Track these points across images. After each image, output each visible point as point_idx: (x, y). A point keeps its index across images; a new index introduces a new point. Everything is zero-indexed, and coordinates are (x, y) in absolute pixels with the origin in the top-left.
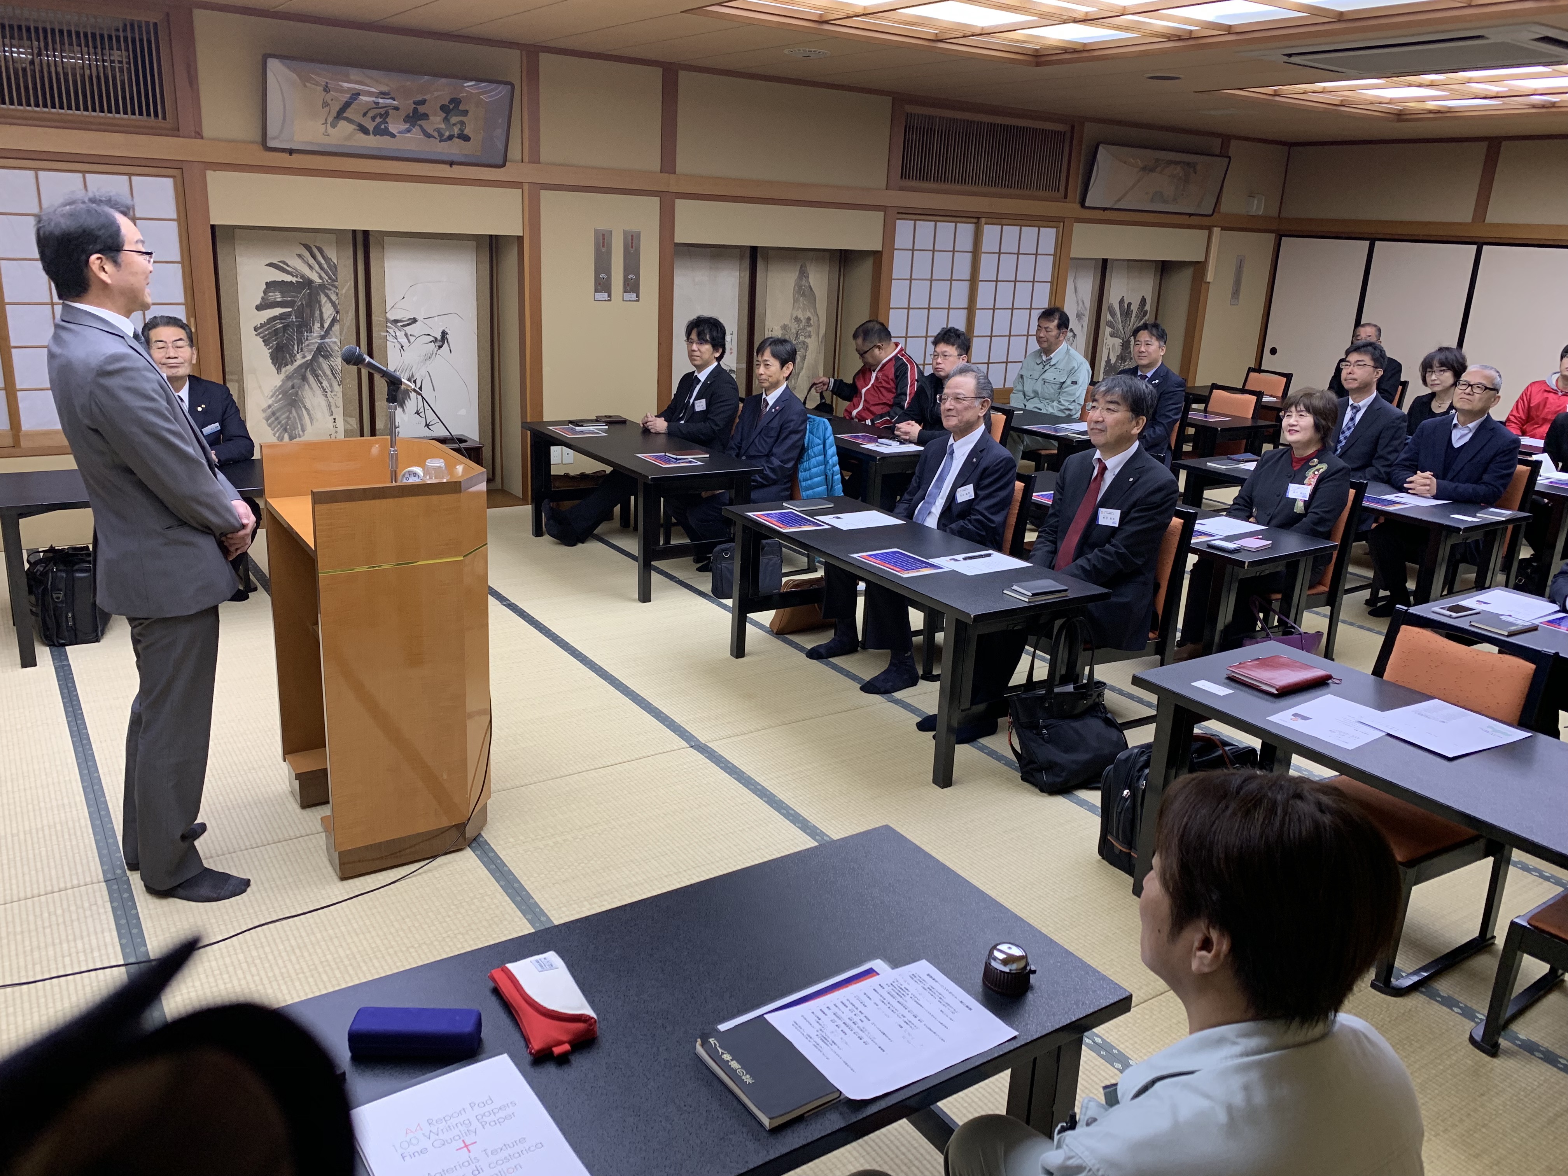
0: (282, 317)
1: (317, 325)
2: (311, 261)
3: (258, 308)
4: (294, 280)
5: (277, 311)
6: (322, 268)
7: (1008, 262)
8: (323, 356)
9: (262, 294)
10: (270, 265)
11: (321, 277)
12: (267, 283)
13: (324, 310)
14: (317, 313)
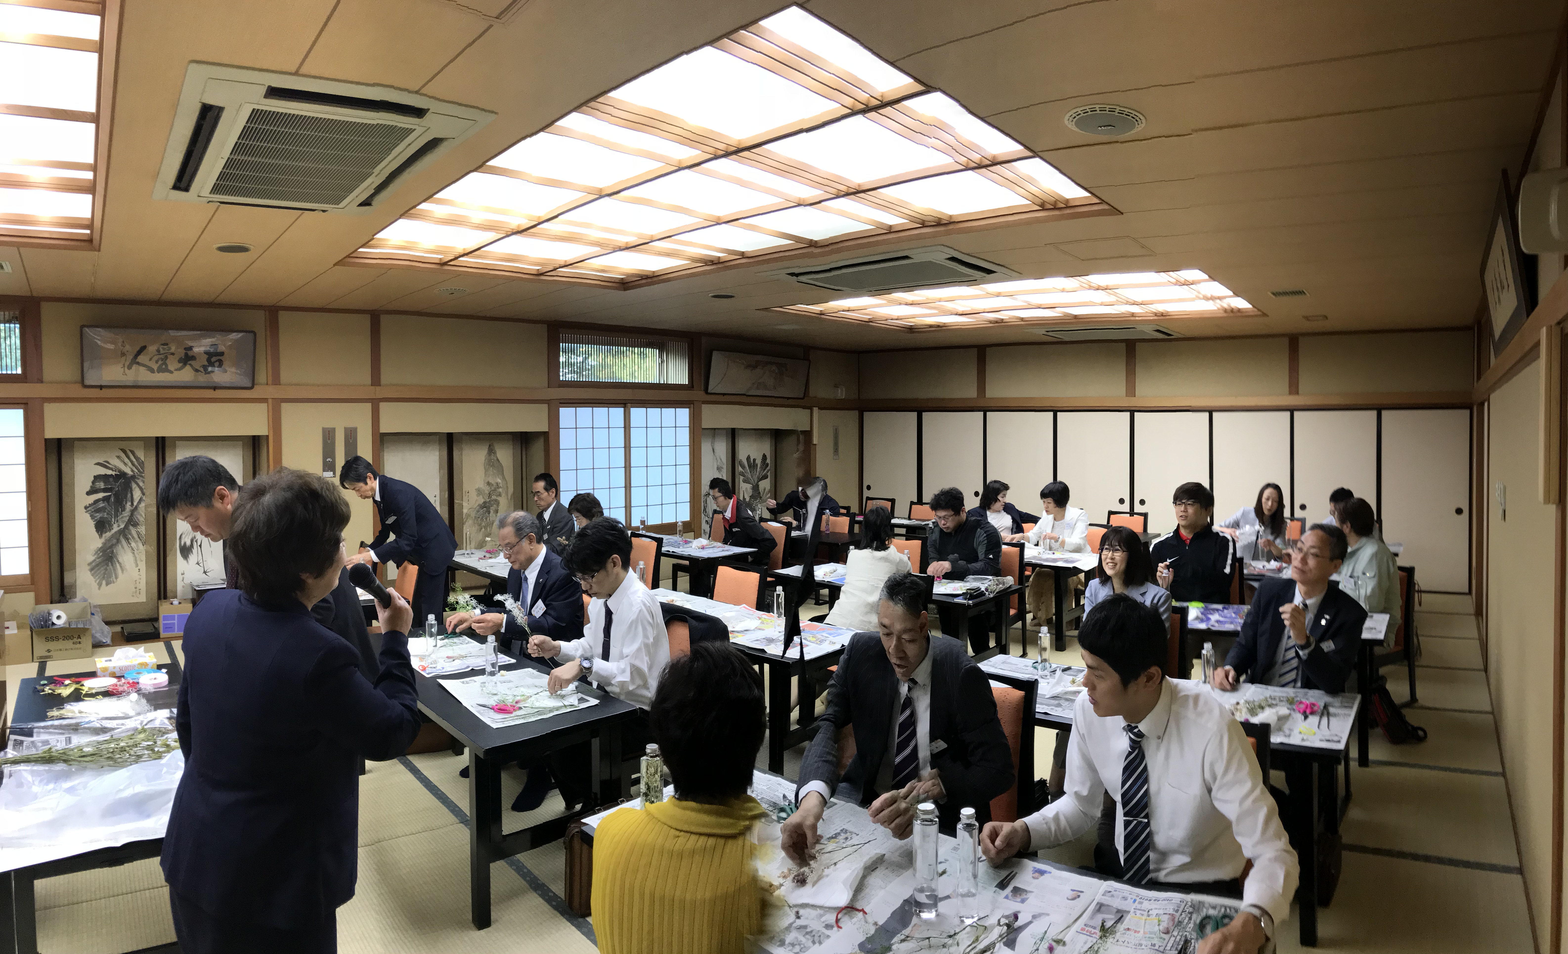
0: (105, 499)
1: (129, 504)
2: (126, 460)
3: (89, 493)
4: (114, 473)
5: (101, 495)
6: (133, 465)
7: (654, 434)
8: (132, 525)
9: (91, 484)
10: (98, 464)
11: (132, 471)
12: (95, 477)
13: (134, 493)
14: (129, 495)
